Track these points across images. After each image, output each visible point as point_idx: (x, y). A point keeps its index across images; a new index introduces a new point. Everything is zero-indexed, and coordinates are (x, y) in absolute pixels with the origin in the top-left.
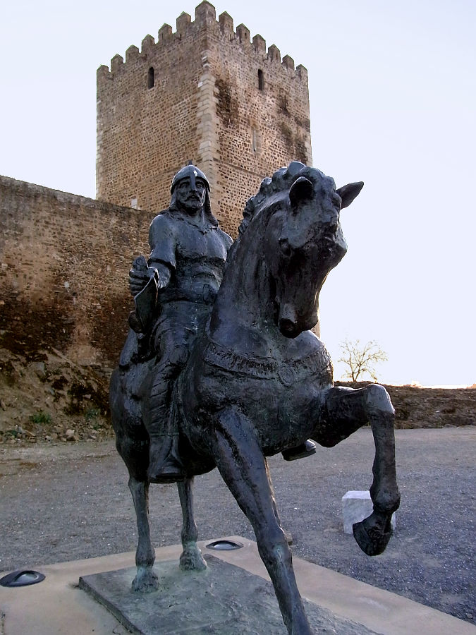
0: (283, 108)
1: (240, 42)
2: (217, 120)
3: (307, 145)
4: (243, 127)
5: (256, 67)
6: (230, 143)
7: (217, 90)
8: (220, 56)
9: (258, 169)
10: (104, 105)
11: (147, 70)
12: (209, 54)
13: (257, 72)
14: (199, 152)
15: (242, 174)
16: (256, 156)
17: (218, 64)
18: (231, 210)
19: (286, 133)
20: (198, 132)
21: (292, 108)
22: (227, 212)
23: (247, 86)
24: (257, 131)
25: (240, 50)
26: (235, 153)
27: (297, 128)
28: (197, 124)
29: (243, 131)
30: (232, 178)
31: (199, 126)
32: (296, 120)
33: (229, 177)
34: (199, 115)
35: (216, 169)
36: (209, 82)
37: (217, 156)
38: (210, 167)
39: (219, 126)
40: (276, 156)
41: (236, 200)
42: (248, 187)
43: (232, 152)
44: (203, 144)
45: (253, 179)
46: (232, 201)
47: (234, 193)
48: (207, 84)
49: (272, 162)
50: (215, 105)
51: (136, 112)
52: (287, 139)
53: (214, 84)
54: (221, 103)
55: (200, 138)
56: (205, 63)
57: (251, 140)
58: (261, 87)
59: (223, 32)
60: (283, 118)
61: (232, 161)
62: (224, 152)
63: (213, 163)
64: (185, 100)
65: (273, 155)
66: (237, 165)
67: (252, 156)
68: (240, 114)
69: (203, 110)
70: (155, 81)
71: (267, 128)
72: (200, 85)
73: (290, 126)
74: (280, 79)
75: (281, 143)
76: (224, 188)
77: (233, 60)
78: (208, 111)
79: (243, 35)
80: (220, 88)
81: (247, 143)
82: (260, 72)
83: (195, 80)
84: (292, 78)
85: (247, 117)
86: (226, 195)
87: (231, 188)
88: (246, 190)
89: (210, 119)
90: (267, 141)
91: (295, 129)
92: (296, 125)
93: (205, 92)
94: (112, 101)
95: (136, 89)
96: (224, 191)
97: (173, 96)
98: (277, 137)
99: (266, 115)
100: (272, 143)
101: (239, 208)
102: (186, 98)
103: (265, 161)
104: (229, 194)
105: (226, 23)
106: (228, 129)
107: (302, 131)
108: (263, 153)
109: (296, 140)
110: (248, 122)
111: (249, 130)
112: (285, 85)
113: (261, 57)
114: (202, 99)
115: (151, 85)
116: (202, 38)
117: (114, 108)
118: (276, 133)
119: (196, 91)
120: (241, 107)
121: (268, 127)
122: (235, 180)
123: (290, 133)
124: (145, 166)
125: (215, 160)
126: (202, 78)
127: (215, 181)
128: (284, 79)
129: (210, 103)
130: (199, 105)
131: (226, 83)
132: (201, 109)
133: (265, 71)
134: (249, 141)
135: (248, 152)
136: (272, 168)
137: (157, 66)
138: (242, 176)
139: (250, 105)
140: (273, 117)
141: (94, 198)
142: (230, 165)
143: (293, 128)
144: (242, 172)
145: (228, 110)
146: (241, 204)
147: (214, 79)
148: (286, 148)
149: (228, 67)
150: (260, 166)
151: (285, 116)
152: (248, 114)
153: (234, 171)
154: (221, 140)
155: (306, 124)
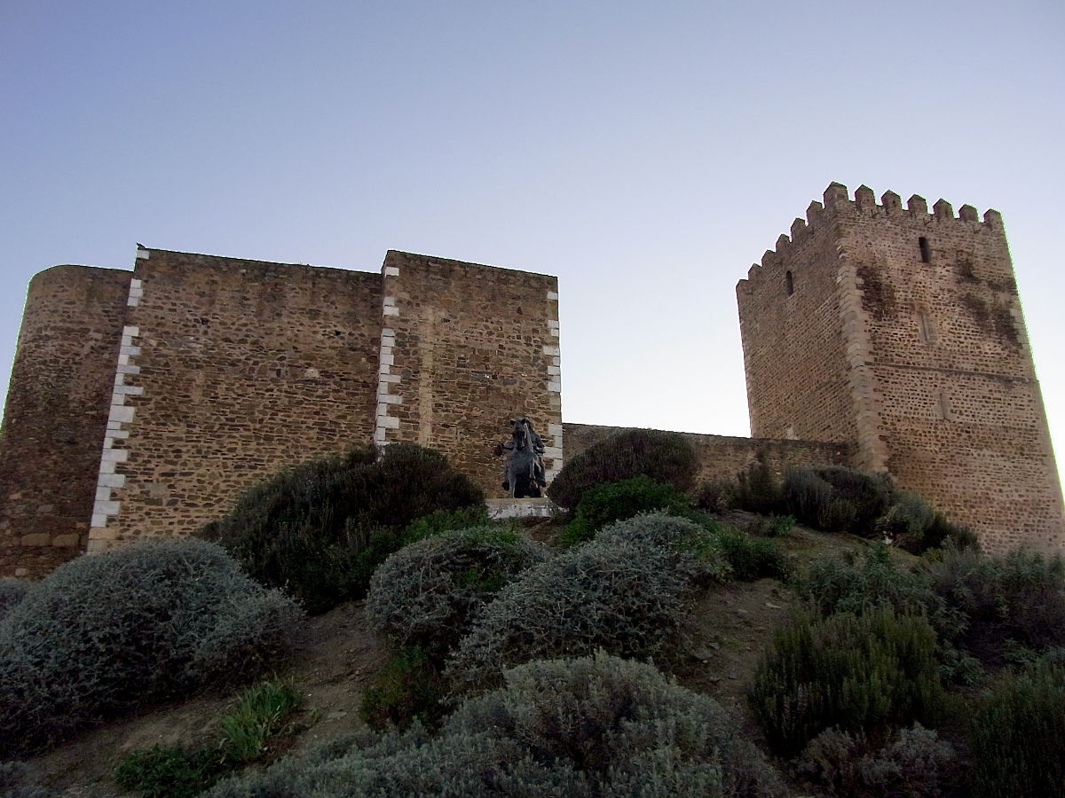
0: (966, 273)
1: (888, 213)
2: (864, 316)
3: (1013, 312)
4: (904, 314)
5: (914, 236)
6: (887, 339)
7: (860, 281)
8: (860, 240)
9: (934, 362)
10: (747, 325)
11: (784, 276)
12: (843, 242)
13: (917, 241)
14: (848, 359)
15: (910, 373)
16: (929, 346)
17: (858, 250)
18: (899, 421)
19: (976, 309)
20: (843, 336)
21: (981, 269)
22: (893, 424)
23: (904, 264)
24: (928, 315)
25: (889, 224)
26: (896, 350)
27: (994, 295)
28: (841, 326)
29: (904, 320)
30: (896, 380)
31: (844, 328)
32: (990, 284)
33: (891, 380)
34: (841, 315)
35: (871, 374)
36: (847, 274)
37: (870, 359)
38: (863, 373)
39: (869, 323)
40: (961, 340)
41: (905, 406)
42: (922, 388)
43: (891, 349)
44: (851, 349)
45: (928, 377)
46: (899, 409)
47: (900, 399)
48: (848, 278)
49: (957, 348)
50: (859, 299)
51: (779, 326)
52: (978, 313)
53: (855, 275)
54: (868, 294)
55: (847, 342)
56: (841, 253)
57: (918, 328)
58: (926, 258)
59: (861, 211)
60: (969, 287)
61: (892, 360)
62: (879, 352)
63: (866, 368)
64: (827, 301)
65: (957, 339)
66: (901, 364)
67: (923, 347)
68: (898, 301)
69: (846, 309)
70: (795, 285)
71: (943, 307)
72: (839, 279)
73: (980, 295)
74: (956, 240)
75: (969, 321)
76: (885, 395)
77: (880, 239)
78: (851, 308)
79: (891, 205)
80: (864, 277)
81: (913, 333)
82: (923, 241)
83: (833, 275)
84: (976, 232)
85: (909, 302)
86: (890, 403)
87: (896, 393)
88: (919, 392)
89: (854, 318)
90: (945, 324)
91: (990, 297)
92: (991, 291)
93: (845, 287)
94: (755, 319)
95: (776, 299)
96: (885, 399)
97: (814, 299)
98: (960, 315)
99: (939, 291)
100: (954, 325)
101: (910, 416)
102: (827, 298)
103: (945, 349)
104: (893, 401)
105: (864, 198)
106: (881, 323)
107: (1003, 297)
108: (940, 340)
109: (994, 311)
110: (910, 307)
111: (914, 317)
112: (964, 244)
113: (921, 222)
114: (842, 296)
115: (791, 292)
116: (834, 226)
117: (758, 326)
118: (958, 309)
119: (836, 287)
120: (899, 291)
121: (944, 305)
122: (901, 383)
123: (982, 304)
124: (796, 387)
125: (867, 363)
126: (840, 272)
127: (871, 389)
128: (962, 237)
129: (852, 297)
130: (841, 303)
131: (872, 269)
132: (844, 308)
133: (930, 236)
134: (916, 330)
135: (916, 344)
136: (957, 356)
137: (793, 269)
138: (910, 375)
139: (911, 285)
140: (949, 291)
141: (749, 436)
142: (891, 366)
143: (987, 297)
144: (910, 371)
145: (880, 300)
146: (912, 411)
147: (854, 269)
148: (978, 325)
149: (873, 249)
150: (937, 357)
151: (969, 285)
152: (910, 297)
153: (897, 371)
154: (873, 338)
155: (1010, 286)
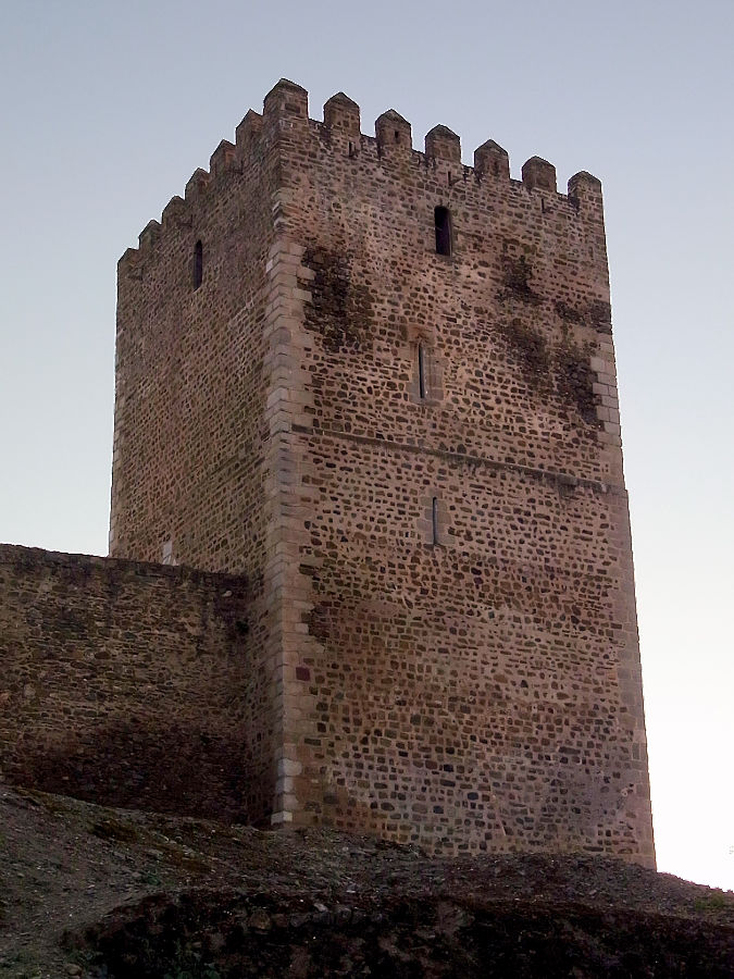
0: (517, 283)
1: (380, 153)
2: (309, 339)
3: (596, 364)
4: (384, 345)
5: (427, 203)
6: (345, 386)
7: (307, 273)
8: (317, 197)
9: (431, 439)
10: (127, 337)
11: (191, 250)
12: (284, 197)
13: (431, 213)
14: (267, 416)
15: (378, 455)
16: (425, 408)
17: (311, 214)
18: (344, 540)
19: (526, 349)
20: (264, 372)
21: (546, 279)
22: (331, 545)
23: (398, 252)
24: (431, 351)
25: (379, 173)
26: (359, 409)
27: (564, 329)
28: (263, 354)
29: (384, 355)
30: (348, 465)
31: (267, 358)
32: (560, 308)
33: (339, 464)
34: (266, 332)
35: (303, 449)
36: (283, 257)
37: (306, 420)
38: (284, 445)
39: (312, 353)
40: (491, 403)
41: (360, 514)
42: (398, 484)
43: (350, 407)
44: (274, 396)
45: (414, 464)
46: (348, 518)
47: (353, 500)
48: (285, 265)
49: (478, 418)
50: (298, 306)
51: (175, 345)
52: (528, 357)
53: (298, 260)
54: (321, 299)
55: (268, 385)
56: (277, 216)
57: (409, 373)
58: (443, 246)
59: (329, 142)
60: (519, 310)
61: (348, 427)
62: (325, 409)
63: (293, 437)
64: (248, 305)
65: (480, 401)
66: (365, 436)
67: (412, 409)
68: (375, 318)
69: (273, 323)
70: (205, 269)
71: (462, 340)
72: (269, 265)
73: (538, 326)
74: (506, 219)
75: (509, 370)
76: (323, 490)
77: (358, 199)
78: (280, 322)
79: (390, 137)
80: (316, 267)
81: (397, 381)
82: (442, 215)
83: (261, 257)
84: (546, 210)
85: (397, 322)
86: (330, 505)
87: (345, 488)
88: (392, 490)
89: (285, 340)
90: (461, 370)
91: (555, 332)
92: (561, 322)
93: (277, 281)
94: (140, 327)
95: (176, 293)
96: (323, 498)
97: (230, 299)
98: (493, 356)
99: (459, 309)
100: (478, 374)
101: (368, 534)
102: (249, 299)
103: (455, 417)
104: (339, 502)
105: (339, 118)
106: (336, 356)
107: (581, 334)
108: (448, 399)
109: (560, 357)
110: (399, 332)
111: (406, 353)
112: (521, 229)
113: (443, 179)
114: (271, 297)
115: (198, 282)
116: (273, 165)
117: (142, 341)
118: (490, 347)
119: (264, 280)
120: (382, 301)
121: (467, 336)
122: (358, 471)
123: (539, 342)
124: (186, 463)
125: (296, 428)
126: (274, 250)
127: (298, 476)
128: (520, 216)
129: (288, 300)
130: (268, 310)
131: (334, 254)
132: (270, 319)
133: (458, 207)
134: (404, 377)
135: (401, 401)
136: (478, 432)
137: (206, 236)
138: (379, 458)
139: (406, 292)
140: (479, 311)
142: (343, 437)
143: (551, 332)
144: (380, 449)
145: (341, 313)
146: (373, 524)
147: (298, 249)
148: (526, 380)
149: (343, 217)
150: (438, 431)
151: (521, 305)
152: (402, 313)
153: (354, 449)
154: (317, 382)
155: (600, 316)
